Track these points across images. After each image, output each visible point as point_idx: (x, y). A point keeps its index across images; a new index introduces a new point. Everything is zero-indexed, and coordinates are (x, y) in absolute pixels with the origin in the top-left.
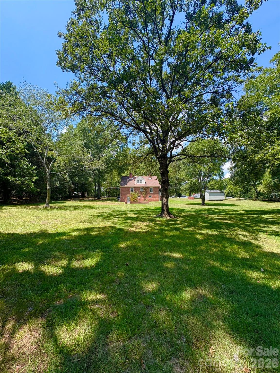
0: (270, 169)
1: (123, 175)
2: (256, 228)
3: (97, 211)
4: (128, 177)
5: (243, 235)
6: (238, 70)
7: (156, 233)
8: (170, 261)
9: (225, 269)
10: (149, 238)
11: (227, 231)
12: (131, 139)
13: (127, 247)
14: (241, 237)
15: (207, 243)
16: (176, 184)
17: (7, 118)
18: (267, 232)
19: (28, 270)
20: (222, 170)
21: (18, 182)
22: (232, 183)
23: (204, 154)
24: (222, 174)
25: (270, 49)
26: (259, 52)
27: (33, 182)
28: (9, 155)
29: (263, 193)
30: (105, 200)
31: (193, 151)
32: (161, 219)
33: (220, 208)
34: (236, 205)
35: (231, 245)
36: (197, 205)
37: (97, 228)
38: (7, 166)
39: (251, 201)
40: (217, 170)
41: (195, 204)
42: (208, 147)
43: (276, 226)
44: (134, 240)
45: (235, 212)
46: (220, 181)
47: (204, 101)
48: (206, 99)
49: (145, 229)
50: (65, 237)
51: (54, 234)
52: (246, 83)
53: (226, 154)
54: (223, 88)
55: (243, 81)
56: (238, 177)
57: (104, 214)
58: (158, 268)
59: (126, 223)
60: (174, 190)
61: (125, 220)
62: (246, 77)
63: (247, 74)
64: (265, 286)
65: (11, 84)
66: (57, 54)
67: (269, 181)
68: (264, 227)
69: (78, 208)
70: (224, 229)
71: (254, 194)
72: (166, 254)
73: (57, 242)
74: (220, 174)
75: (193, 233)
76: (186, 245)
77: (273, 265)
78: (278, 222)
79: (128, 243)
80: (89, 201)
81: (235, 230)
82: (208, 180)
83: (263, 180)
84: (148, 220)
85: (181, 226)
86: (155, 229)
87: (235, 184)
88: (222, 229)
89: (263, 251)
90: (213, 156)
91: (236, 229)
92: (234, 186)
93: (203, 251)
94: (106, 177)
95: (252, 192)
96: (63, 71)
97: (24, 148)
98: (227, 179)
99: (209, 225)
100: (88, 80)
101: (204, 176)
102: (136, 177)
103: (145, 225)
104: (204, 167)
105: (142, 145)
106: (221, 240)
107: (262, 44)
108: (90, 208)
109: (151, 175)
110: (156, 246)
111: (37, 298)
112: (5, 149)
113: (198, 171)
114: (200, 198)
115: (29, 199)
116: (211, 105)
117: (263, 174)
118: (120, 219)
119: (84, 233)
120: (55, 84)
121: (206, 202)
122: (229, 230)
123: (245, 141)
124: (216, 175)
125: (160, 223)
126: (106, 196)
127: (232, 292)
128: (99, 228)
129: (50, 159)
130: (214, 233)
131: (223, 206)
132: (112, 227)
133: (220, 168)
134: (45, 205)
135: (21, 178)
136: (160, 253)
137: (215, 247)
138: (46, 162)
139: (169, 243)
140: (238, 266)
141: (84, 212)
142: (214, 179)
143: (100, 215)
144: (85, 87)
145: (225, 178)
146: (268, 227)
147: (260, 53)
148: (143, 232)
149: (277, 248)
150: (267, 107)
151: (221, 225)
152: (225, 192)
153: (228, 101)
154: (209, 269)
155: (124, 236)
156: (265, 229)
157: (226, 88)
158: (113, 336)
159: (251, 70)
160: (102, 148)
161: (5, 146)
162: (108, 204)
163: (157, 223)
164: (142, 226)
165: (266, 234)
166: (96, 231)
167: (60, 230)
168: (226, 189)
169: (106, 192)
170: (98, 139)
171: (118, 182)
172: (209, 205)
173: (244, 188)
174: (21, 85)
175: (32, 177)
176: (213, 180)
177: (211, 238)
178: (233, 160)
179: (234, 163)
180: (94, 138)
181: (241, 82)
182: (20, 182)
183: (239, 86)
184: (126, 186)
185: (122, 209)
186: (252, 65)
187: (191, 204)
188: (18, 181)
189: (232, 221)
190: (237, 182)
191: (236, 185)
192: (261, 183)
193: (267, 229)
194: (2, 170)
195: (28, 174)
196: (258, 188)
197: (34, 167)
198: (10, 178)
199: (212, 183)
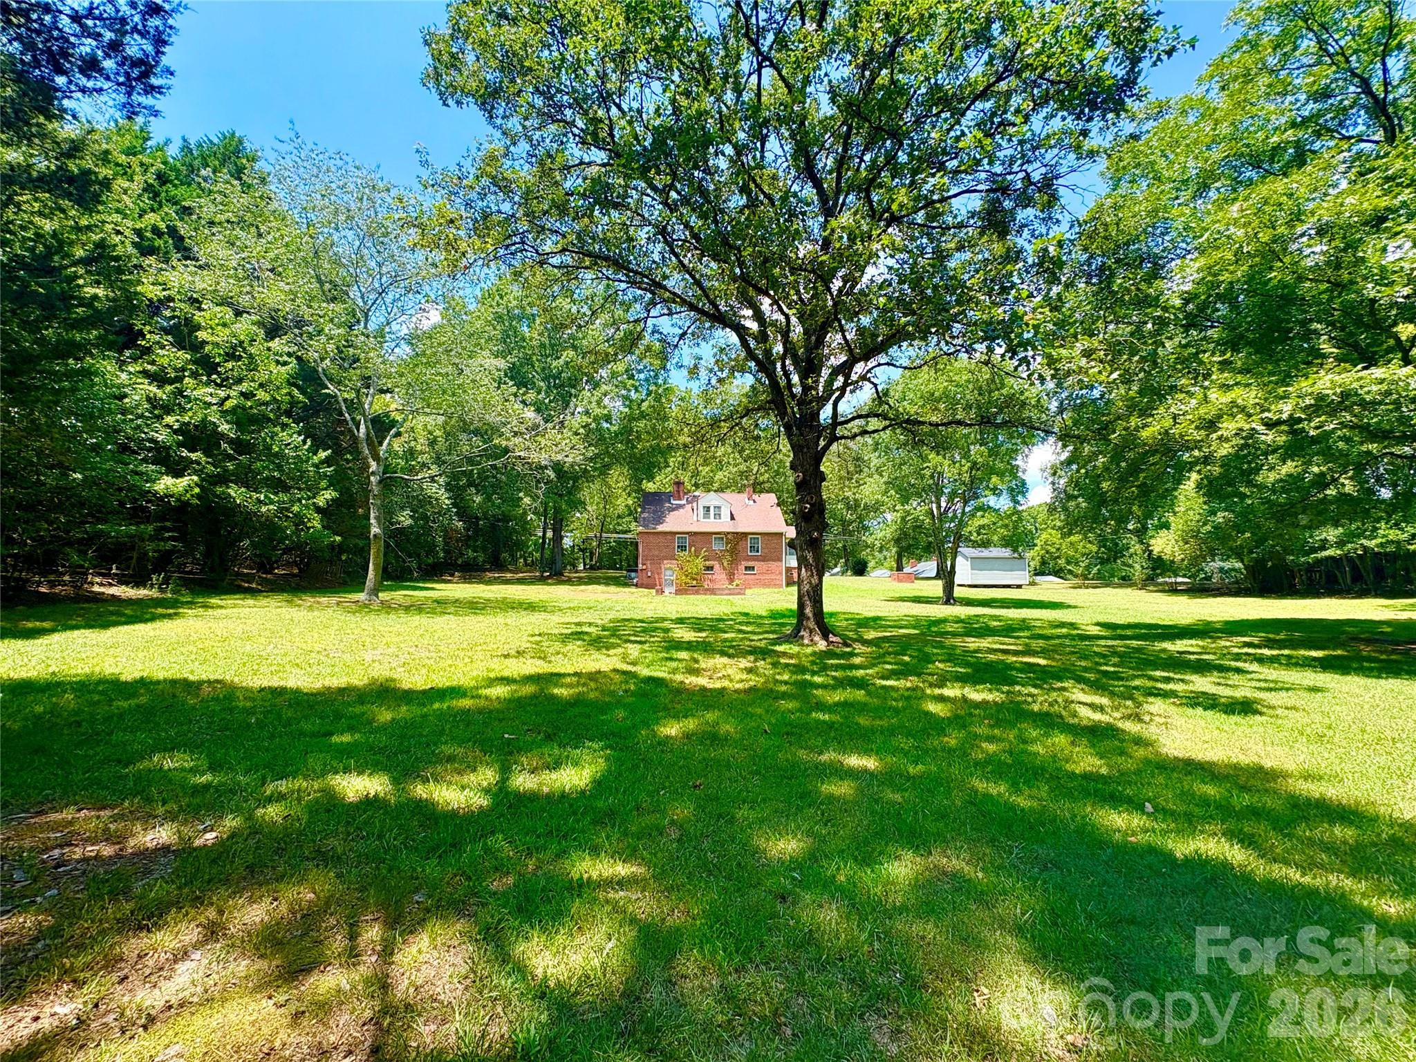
0: (1199, 472)
1: (650, 487)
2: (1137, 683)
3: (556, 618)
4: (669, 496)
5: (1092, 706)
6: (1082, 112)
7: (784, 696)
8: (841, 779)
9: (1023, 802)
10: (759, 711)
11: (1033, 691)
12: (686, 353)
13: (688, 736)
14: (1085, 712)
15: (964, 727)
16: (845, 523)
17: (232, 272)
18: (1177, 697)
19: (376, 796)
20: (1020, 474)
21: (264, 509)
22: (1059, 524)
23: (954, 415)
24: (1019, 490)
25: (1193, 47)
26: (1154, 58)
27: (318, 510)
28: (234, 410)
29: (1173, 562)
30: (580, 581)
31: (912, 402)
32: (795, 649)
33: (1011, 616)
34: (1069, 607)
35: (1047, 735)
36: (927, 602)
37: (569, 675)
38: (225, 450)
39: (1129, 590)
40: (1001, 474)
41: (917, 600)
42: (971, 386)
43: (1209, 679)
44: (711, 716)
45: (1064, 631)
46: (1013, 514)
47: (955, 217)
48: (964, 212)
49: (742, 681)
50: (466, 703)
51: (424, 692)
52: (1109, 156)
53: (1034, 414)
54: (1028, 175)
55: (1098, 152)
56: (1080, 500)
57: (586, 629)
58: (801, 798)
59: (671, 659)
60: (840, 545)
61: (668, 649)
62: (1110, 137)
63: (1114, 124)
64: (1151, 850)
65: (240, 142)
66: (426, 43)
67: (1198, 517)
68: (1168, 680)
69: (483, 609)
70: (1023, 686)
71: (1137, 567)
72: (825, 757)
73: (441, 715)
74: (1011, 490)
75: (915, 695)
76: (892, 732)
77: (1186, 796)
78: (1221, 665)
79: (691, 724)
80: (521, 581)
81: (1064, 689)
82: (967, 509)
83: (1175, 513)
84: (751, 653)
85: (870, 671)
86: (777, 681)
87: (1070, 527)
88: (1018, 683)
89: (1158, 754)
90: (989, 422)
91: (1066, 685)
92: (1064, 536)
93: (951, 751)
94: (584, 494)
95: (1131, 556)
96: (445, 104)
97: (290, 384)
98: (1040, 506)
99: (969, 670)
100: (535, 137)
101: (953, 495)
102: (696, 493)
103: (742, 670)
104: (954, 463)
105: (724, 375)
106: (1012, 717)
107: (1165, 30)
108: (531, 607)
109: (758, 488)
110: (787, 734)
111: (431, 869)
112: (220, 386)
113: (932, 477)
114: (938, 577)
115: (296, 571)
116: (982, 234)
117: (1175, 489)
118: (646, 647)
119: (529, 689)
120: (418, 151)
121: (958, 592)
122: (1042, 688)
123: (1100, 372)
124: (996, 491)
125: (792, 661)
126: (581, 567)
127: (1046, 867)
128: (576, 674)
129: (382, 425)
130: (990, 697)
131: (1021, 607)
132: (624, 673)
133: (1013, 467)
134: (361, 596)
135: (276, 494)
136: (802, 754)
137: (991, 739)
138: (368, 434)
139: (831, 725)
140: (1069, 795)
141: (509, 621)
142: (989, 507)
143: (572, 634)
144: (522, 162)
145: (1030, 504)
146: (1182, 681)
147: (1159, 59)
148: (736, 691)
149: (1206, 746)
150: (1188, 244)
151: (1014, 673)
152: (1033, 556)
153: (1044, 219)
154: (971, 803)
155: (672, 701)
156: (1171, 686)
157: (1036, 176)
158: (689, 964)
159: (1126, 111)
160: (574, 387)
161: (219, 374)
162: (594, 597)
163: (782, 661)
164: (730, 671)
165: (1174, 703)
166: (570, 686)
167: (442, 681)
168: (1035, 545)
169: (583, 550)
170: (555, 349)
171: (629, 515)
172: (969, 602)
173: (1102, 541)
174: (284, 148)
175: (315, 491)
176: (985, 509)
177: (977, 712)
178: (1060, 438)
179: (1065, 446)
180: (543, 345)
181: (1092, 154)
182: (271, 507)
183: (1087, 166)
184: (660, 528)
185: (649, 614)
186: (1132, 96)
187: (902, 599)
188: (265, 503)
189: (1053, 659)
190: (1076, 521)
191: (1071, 530)
192: (1166, 526)
193: (1179, 687)
194: (208, 463)
195: (302, 477)
196: (1152, 542)
197: (323, 455)
198: (236, 493)
199: (982, 522)
